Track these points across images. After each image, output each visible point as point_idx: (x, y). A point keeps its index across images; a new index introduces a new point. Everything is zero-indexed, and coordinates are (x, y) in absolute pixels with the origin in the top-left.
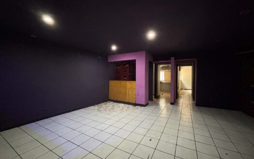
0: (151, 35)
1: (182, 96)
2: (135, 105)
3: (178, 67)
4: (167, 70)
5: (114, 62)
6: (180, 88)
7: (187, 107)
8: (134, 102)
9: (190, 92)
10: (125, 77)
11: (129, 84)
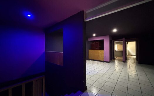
0: (115, 30)
1: (130, 59)
2: (104, 62)
3: (127, 42)
4: (119, 44)
5: (91, 41)
6: (127, 55)
7: (133, 64)
8: (103, 60)
9: (135, 57)
10: (97, 48)
11: (100, 52)
